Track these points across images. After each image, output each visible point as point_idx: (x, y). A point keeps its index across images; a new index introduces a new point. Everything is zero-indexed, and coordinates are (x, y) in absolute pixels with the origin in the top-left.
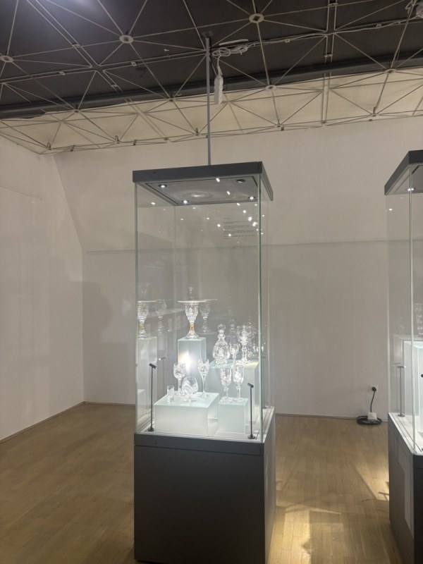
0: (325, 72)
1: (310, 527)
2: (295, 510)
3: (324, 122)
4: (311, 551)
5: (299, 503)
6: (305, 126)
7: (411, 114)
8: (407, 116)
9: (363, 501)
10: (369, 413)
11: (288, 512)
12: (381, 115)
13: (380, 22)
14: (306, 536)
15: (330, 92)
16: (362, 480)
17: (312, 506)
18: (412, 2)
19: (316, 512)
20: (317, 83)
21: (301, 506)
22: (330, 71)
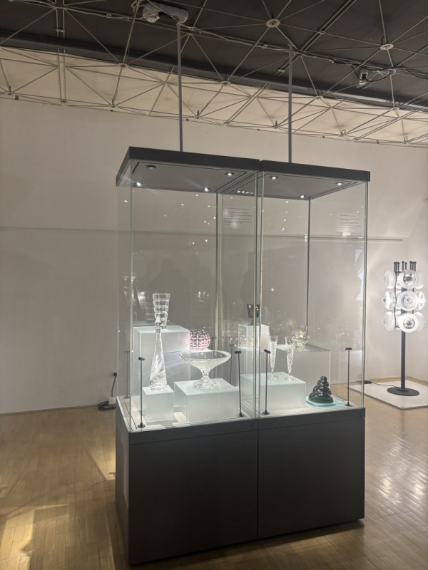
0: (59, 47)
1: (34, 527)
2: (19, 514)
3: (64, 101)
4: (31, 552)
5: (24, 506)
6: (44, 101)
7: (148, 113)
8: (144, 115)
9: (93, 486)
10: (111, 398)
11: (10, 518)
12: (119, 107)
13: (110, 12)
14: (28, 537)
15: (66, 71)
16: (95, 465)
17: (38, 505)
18: (136, 2)
19: (42, 511)
20: (52, 57)
21: (27, 508)
22: (65, 48)
